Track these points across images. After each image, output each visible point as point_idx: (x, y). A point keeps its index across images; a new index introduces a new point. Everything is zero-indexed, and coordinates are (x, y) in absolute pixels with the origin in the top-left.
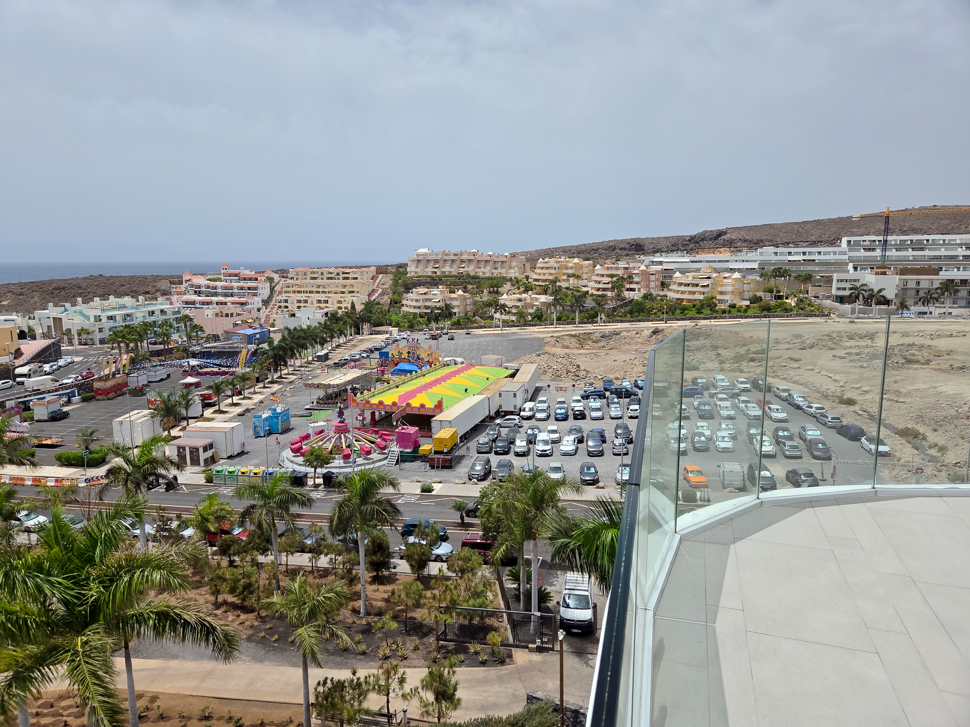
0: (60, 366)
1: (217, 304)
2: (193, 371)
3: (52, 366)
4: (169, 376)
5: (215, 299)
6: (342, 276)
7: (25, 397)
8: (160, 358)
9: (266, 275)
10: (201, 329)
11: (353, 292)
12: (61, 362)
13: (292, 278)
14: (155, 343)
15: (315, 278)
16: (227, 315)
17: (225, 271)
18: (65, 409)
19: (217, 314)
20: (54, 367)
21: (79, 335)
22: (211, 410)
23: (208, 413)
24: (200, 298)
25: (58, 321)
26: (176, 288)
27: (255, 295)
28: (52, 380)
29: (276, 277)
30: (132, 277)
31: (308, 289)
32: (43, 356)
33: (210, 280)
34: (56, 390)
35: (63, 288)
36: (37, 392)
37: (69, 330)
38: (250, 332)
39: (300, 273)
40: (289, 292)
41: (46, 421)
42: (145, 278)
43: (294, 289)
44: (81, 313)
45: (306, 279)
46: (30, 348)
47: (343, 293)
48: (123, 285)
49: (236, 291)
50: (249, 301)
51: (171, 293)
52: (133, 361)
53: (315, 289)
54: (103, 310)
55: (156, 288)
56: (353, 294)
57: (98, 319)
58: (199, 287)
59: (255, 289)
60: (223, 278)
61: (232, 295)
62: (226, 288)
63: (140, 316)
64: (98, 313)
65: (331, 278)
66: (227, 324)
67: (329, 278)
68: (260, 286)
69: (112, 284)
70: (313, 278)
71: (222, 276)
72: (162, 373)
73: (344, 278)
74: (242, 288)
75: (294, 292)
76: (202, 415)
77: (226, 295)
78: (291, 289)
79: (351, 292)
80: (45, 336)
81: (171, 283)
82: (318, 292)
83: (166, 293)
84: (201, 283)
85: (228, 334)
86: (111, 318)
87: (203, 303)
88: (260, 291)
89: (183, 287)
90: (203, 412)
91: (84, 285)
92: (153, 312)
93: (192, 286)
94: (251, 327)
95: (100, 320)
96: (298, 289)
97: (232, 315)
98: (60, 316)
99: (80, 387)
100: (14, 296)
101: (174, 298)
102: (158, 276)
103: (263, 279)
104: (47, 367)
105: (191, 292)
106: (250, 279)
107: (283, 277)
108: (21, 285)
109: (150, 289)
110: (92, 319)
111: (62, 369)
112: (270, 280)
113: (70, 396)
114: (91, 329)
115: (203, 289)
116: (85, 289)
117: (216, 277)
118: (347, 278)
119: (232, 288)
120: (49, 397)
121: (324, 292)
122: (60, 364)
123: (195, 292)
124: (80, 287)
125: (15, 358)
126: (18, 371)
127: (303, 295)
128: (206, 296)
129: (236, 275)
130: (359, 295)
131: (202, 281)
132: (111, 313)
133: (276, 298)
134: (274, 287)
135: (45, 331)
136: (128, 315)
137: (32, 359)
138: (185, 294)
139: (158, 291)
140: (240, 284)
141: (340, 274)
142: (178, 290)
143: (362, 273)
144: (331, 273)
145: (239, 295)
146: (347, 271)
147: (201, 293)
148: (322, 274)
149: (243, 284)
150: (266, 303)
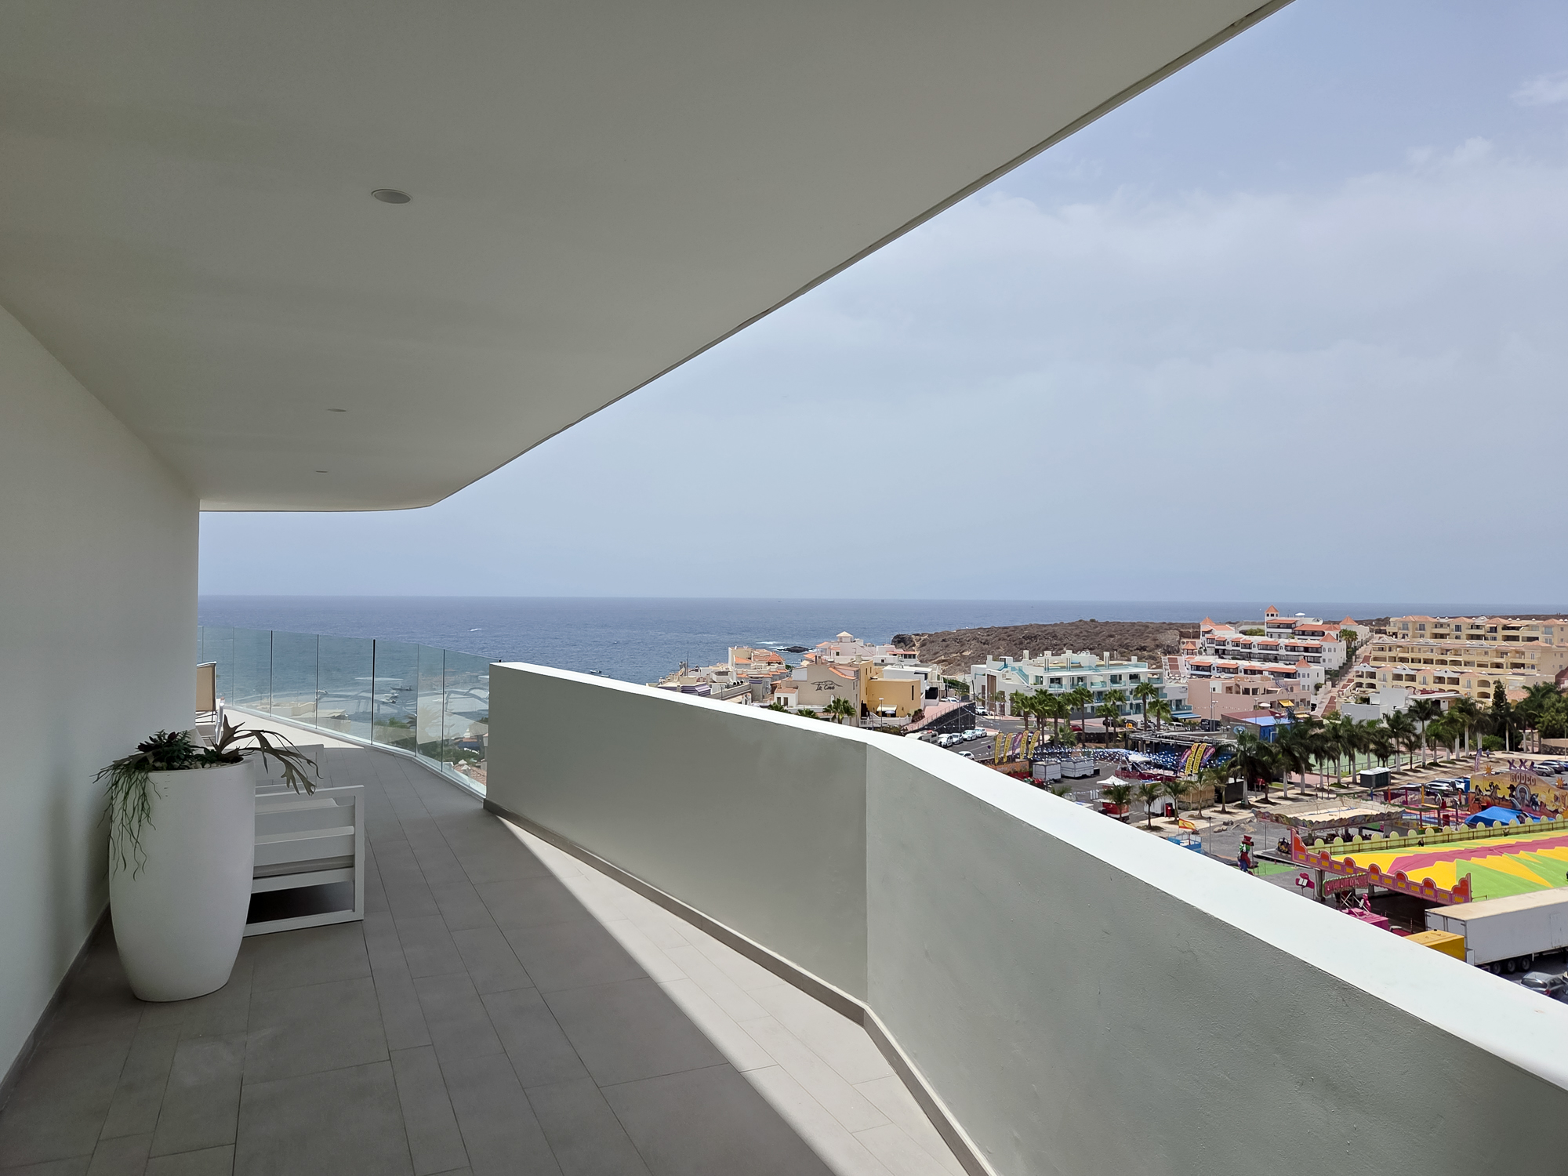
0: (965, 740)
3: (951, 738)
4: (1096, 772)
5: (1243, 664)
6: (1501, 633)
9: (1342, 627)
11: (1521, 665)
12: (968, 734)
13: (1395, 634)
15: (1442, 636)
16: (1248, 692)
19: (1229, 689)
20: (955, 740)
24: (1219, 662)
25: (992, 679)
26: (1188, 643)
27: (1316, 661)
29: (1362, 631)
31: (1422, 656)
33: (1246, 633)
37: (1003, 693)
38: (1270, 721)
39: (1412, 626)
40: (1384, 659)
43: (1392, 654)
44: (1021, 671)
45: (1422, 636)
46: (937, 709)
47: (1494, 665)
48: (1111, 636)
49: (1283, 652)
50: (1302, 671)
53: (1436, 656)
55: (1157, 642)
56: (1518, 671)
57: (1038, 680)
58: (1223, 643)
59: (1317, 650)
60: (1271, 630)
61: (1273, 660)
62: (1266, 647)
63: (1097, 681)
64: (1040, 671)
65: (1479, 637)
66: (1237, 706)
67: (1472, 637)
68: (1327, 646)
69: (1097, 634)
70: (1436, 636)
71: (1265, 627)
72: (1086, 766)
73: (1508, 638)
74: (1294, 649)
75: (1393, 659)
78: (1387, 654)
79: (1515, 666)
81: (1182, 635)
83: (1170, 650)
84: (1228, 637)
85: (1229, 722)
86: (1056, 681)
87: (1222, 670)
88: (1324, 655)
89: (1199, 642)
92: (1120, 677)
93: (1212, 641)
94: (1275, 714)
95: (1041, 683)
96: (1402, 655)
97: (1256, 692)
98: (995, 673)
101: (1182, 659)
103: (1335, 633)
105: (1209, 651)
106: (1315, 634)
107: (1379, 632)
109: (1149, 643)
110: (1031, 681)
111: (965, 743)
112: (1350, 636)
115: (1229, 647)
117: (1255, 628)
118: (1515, 638)
119: (1276, 647)
122: (965, 736)
123: (1217, 651)
125: (911, 721)
127: (1409, 665)
128: (1232, 659)
129: (1289, 626)
130: (1533, 672)
131: (1231, 634)
132: (1058, 674)
133: (1356, 668)
134: (1356, 649)
136: (1081, 679)
137: (930, 724)
138: (1200, 653)
139: (1158, 646)
140: (1292, 641)
141: (1499, 629)
142: (1191, 647)
143: (1548, 630)
144: (1478, 627)
145: (1288, 660)
146: (1515, 623)
147: (1224, 654)
148: (1458, 628)
149: (1297, 641)
150: (1334, 676)
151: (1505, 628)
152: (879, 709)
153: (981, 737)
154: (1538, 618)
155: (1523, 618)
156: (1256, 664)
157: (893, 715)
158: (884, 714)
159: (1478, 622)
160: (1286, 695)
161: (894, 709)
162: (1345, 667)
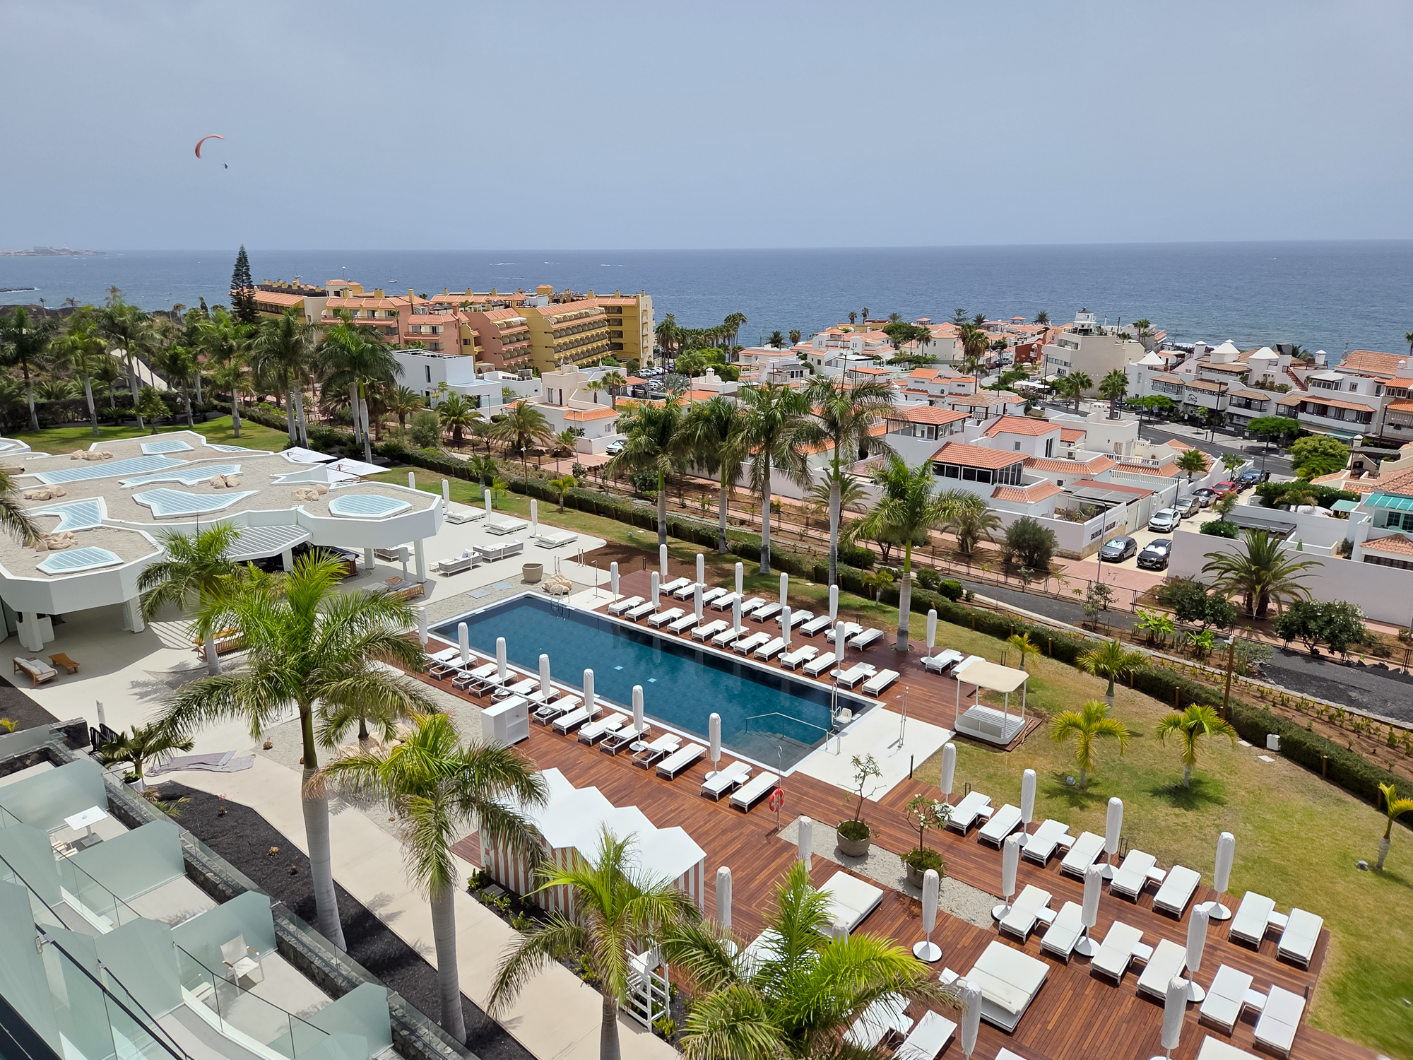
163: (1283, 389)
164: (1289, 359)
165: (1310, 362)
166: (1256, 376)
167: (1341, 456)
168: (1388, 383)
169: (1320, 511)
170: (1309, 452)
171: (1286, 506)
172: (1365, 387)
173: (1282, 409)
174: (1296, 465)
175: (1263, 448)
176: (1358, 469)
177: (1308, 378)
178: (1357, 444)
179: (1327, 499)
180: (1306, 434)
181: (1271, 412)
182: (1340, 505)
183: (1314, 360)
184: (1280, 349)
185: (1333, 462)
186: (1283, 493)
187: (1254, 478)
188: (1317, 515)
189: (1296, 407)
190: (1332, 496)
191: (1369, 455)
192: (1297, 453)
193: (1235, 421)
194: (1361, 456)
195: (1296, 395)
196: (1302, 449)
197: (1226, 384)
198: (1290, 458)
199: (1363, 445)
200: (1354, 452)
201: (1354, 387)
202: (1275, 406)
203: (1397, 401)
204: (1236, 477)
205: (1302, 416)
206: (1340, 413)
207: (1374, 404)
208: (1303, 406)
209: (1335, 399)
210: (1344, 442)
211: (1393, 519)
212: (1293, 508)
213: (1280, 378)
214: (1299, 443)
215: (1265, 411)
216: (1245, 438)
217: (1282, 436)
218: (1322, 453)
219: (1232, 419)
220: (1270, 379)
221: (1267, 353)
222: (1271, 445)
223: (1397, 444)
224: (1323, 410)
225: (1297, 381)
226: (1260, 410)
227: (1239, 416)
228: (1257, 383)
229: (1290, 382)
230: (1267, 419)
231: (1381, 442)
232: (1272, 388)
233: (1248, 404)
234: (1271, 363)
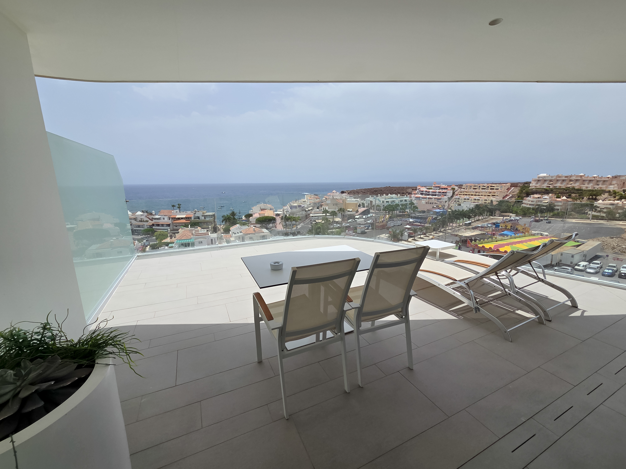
1: (428, 198)
2: (410, 224)
4: (401, 224)
5: (428, 196)
6: (490, 188)
7: (356, 225)
8: (400, 218)
9: (452, 187)
10: (417, 208)
11: (495, 195)
12: (369, 216)
13: (464, 188)
14: (400, 212)
15: (476, 189)
16: (431, 203)
17: (434, 185)
18: (366, 231)
19: (427, 203)
20: (366, 217)
21: (377, 207)
22: (412, 239)
23: (410, 240)
24: (422, 196)
25: (371, 202)
26: (414, 192)
27: (445, 195)
28: (364, 221)
29: (456, 188)
30: (399, 187)
31: (471, 194)
32: (364, 213)
33: (427, 189)
34: (365, 224)
35: (377, 191)
36: (360, 224)
37: (374, 205)
38: (438, 210)
39: (468, 186)
40: (461, 195)
41: (360, 234)
42: (404, 188)
43: (464, 193)
44: (379, 200)
45: (471, 189)
46: (361, 210)
47: (489, 196)
48: (395, 190)
49: (437, 193)
50: (442, 198)
51: (412, 194)
52: (390, 218)
53: (474, 194)
54: (385, 199)
56: (494, 197)
57: (383, 202)
58: (423, 191)
59: (446, 193)
60: (433, 188)
61: (435, 195)
62: (433, 192)
63: (397, 201)
64: (384, 200)
65: (484, 189)
66: (429, 207)
67: (483, 189)
68: (448, 192)
69: (392, 190)
70: (474, 189)
71: (433, 187)
72: (399, 223)
73: (491, 189)
74: (440, 193)
75: (464, 195)
76: (408, 240)
77: (433, 195)
78: (462, 193)
79: (493, 196)
80: (367, 207)
81: (413, 190)
82: (476, 195)
83: (410, 194)
84: (424, 190)
85: (429, 211)
86: (387, 202)
87: (423, 198)
88: (447, 194)
89: (417, 191)
90: (408, 239)
91: (383, 190)
92: (402, 200)
93: (420, 191)
94: (439, 209)
95: (384, 202)
96: (466, 194)
97: (433, 203)
98: (372, 200)
99: (372, 224)
100: (362, 193)
101: (413, 196)
102: (408, 187)
103: (450, 189)
104: (364, 217)
105: (419, 193)
106: (444, 189)
107: (460, 188)
108: (365, 189)
109: (405, 192)
110: (381, 202)
111: (369, 218)
112: (453, 189)
113: (369, 227)
114: (381, 205)
115: (424, 192)
116: (383, 191)
117: (430, 187)
118: (493, 189)
120: (362, 226)
121: (478, 195)
122: (368, 216)
123: (421, 193)
124: (382, 191)
125: (356, 213)
126: (356, 217)
127: (468, 196)
128: (425, 195)
129: (439, 187)
130: (498, 197)
131: (424, 189)
132: (387, 200)
133: (455, 197)
134: (455, 192)
135: (368, 204)
136: (393, 201)
137: (360, 213)
138: (417, 194)
139: (407, 193)
140: (439, 191)
141: (490, 187)
142: (415, 192)
143: (501, 187)
144: (484, 186)
145: (438, 195)
146: (493, 185)
147: (423, 194)
148: (480, 187)
149: (441, 191)
150: (450, 199)
151: (491, 186)
152: (348, 210)
153: (371, 216)
154: (499, 184)
155: (495, 184)
156: (430, 196)
157: (351, 211)
158: (349, 211)
159: (485, 185)
160: (440, 204)
161: (352, 210)
162: (452, 197)
163: (147, 221)
164: (146, 214)
165: (151, 214)
166: (139, 219)
167: (166, 235)
168: (171, 217)
169: (166, 247)
170: (159, 235)
171: (158, 248)
172: (166, 219)
173: (148, 226)
174: (157, 239)
175: (147, 237)
176: (171, 237)
177: (152, 218)
178: (169, 231)
179: (167, 244)
180: (156, 231)
181: (146, 227)
182: (170, 245)
183: (152, 214)
184: (143, 212)
185: (165, 237)
186: (157, 245)
187: (147, 244)
188: (166, 248)
189: (152, 225)
190: (168, 244)
191: (172, 233)
192: (156, 236)
193: (137, 231)
194: (171, 234)
195: (151, 222)
196: (157, 235)
197: (131, 222)
198: (155, 238)
199: (170, 231)
200: (169, 233)
201: (164, 219)
202: (146, 226)
203: (174, 221)
204: (143, 245)
205: (154, 227)
206: (163, 225)
207: (170, 222)
208: (153, 225)
209: (161, 222)
210: (166, 231)
211: (182, 244)
212: (160, 248)
213: (146, 219)
214: (156, 234)
215: (144, 227)
216: (141, 235)
217: (150, 233)
218: (162, 235)
219: (136, 231)
220: (142, 219)
221: (139, 213)
222: (148, 236)
223: (178, 230)
224: (158, 225)
225: (150, 219)
226: (143, 228)
227: (138, 230)
228: (140, 221)
229: (148, 220)
230: (145, 229)
231: (174, 230)
232: (144, 221)
233: (139, 226)
234: (141, 215)
